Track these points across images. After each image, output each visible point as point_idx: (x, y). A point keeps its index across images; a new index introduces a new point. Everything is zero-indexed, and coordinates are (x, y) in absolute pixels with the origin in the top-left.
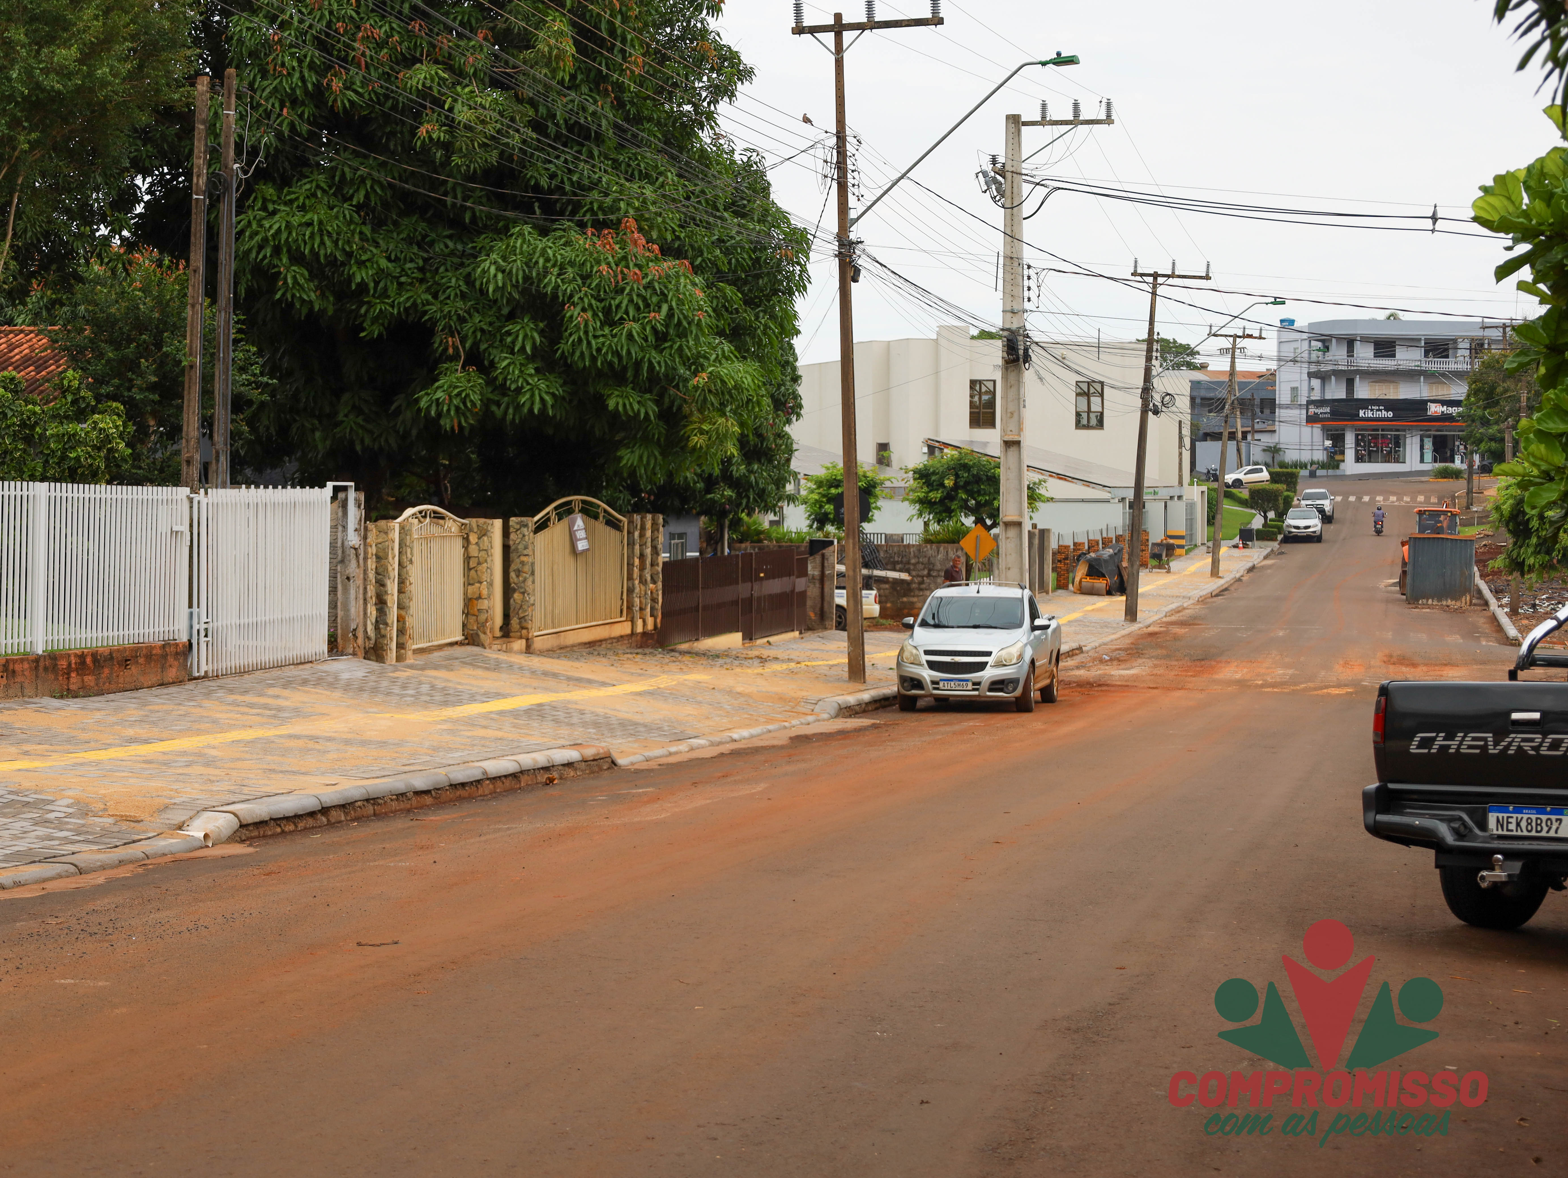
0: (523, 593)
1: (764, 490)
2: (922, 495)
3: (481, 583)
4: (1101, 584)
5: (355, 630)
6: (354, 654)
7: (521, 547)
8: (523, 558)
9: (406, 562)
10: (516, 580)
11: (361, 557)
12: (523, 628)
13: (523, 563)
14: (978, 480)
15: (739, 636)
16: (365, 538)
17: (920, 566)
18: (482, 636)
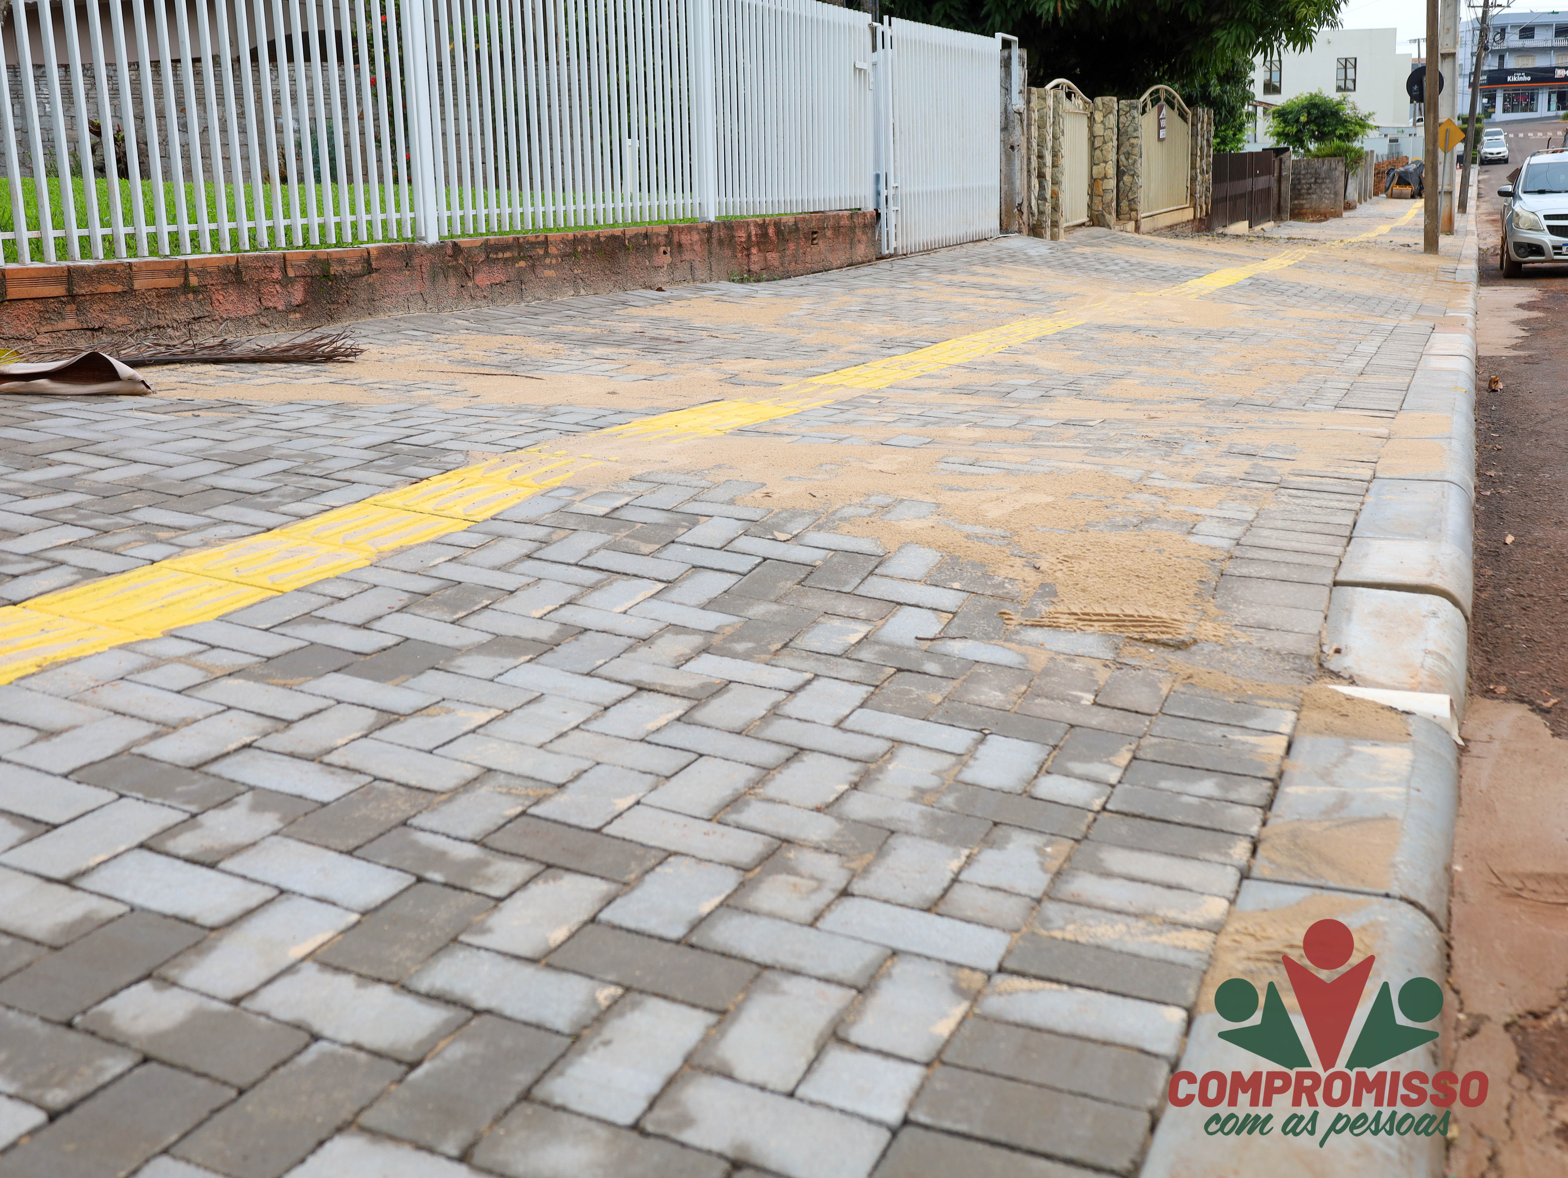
0: (1133, 176)
1: (1233, 108)
2: (1281, 130)
3: (1106, 162)
4: (1408, 190)
5: (1020, 205)
6: (1020, 231)
7: (1130, 129)
8: (1132, 141)
9: (1059, 134)
10: (1125, 163)
11: (1025, 123)
12: (1132, 210)
13: (1132, 145)
14: (1324, 115)
15: (1246, 223)
16: (1028, 102)
17: (1309, 176)
18: (1107, 216)
